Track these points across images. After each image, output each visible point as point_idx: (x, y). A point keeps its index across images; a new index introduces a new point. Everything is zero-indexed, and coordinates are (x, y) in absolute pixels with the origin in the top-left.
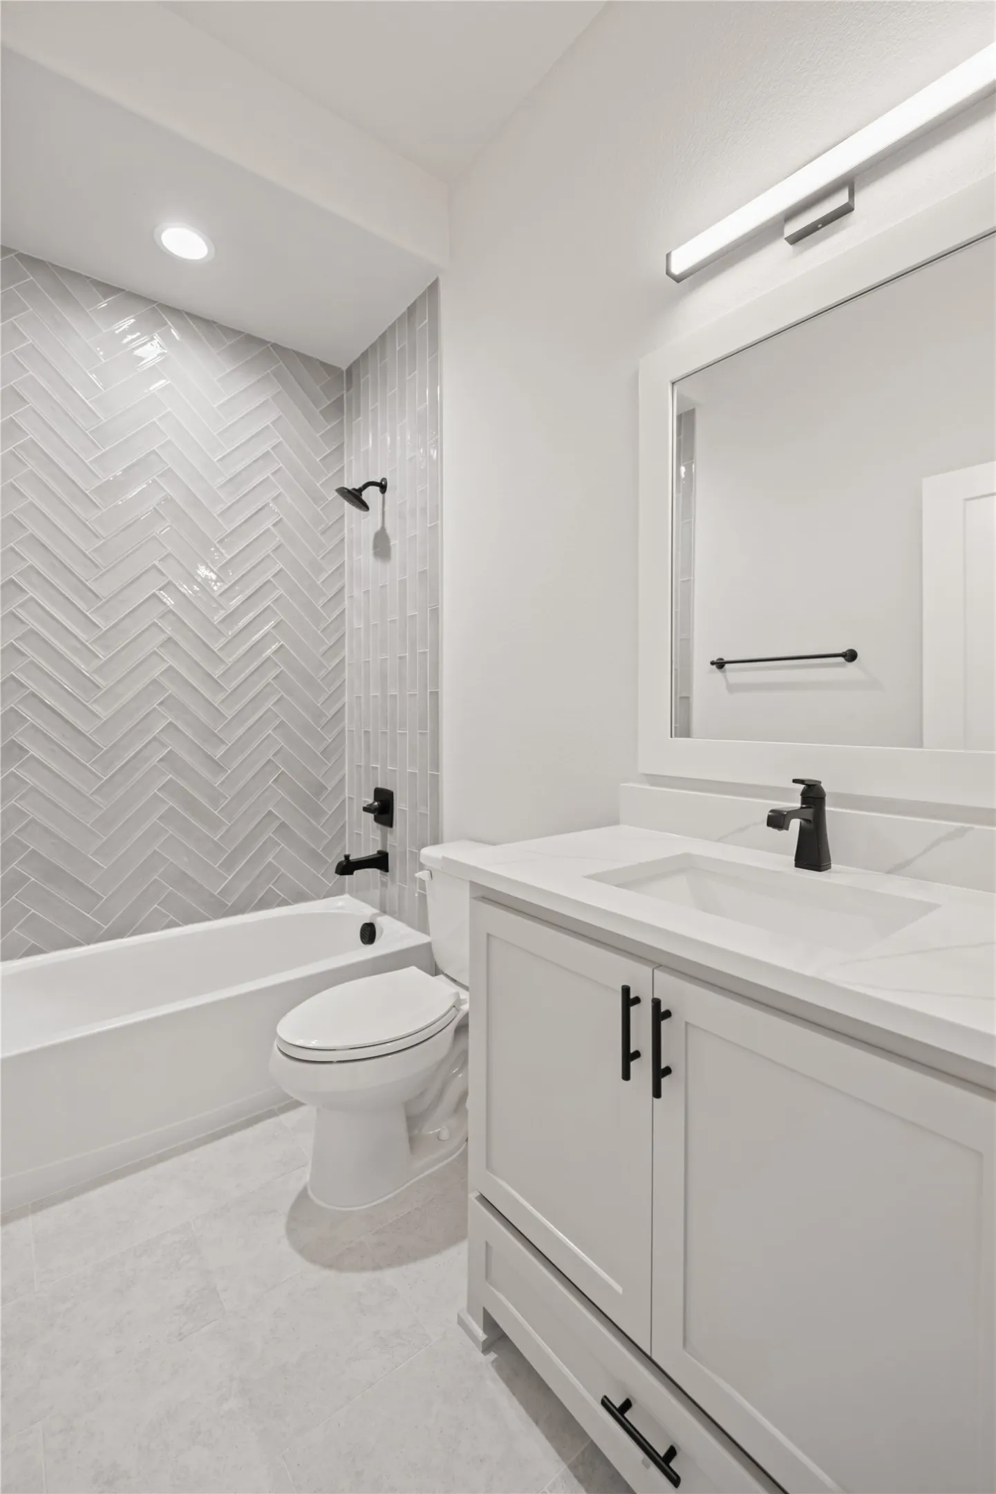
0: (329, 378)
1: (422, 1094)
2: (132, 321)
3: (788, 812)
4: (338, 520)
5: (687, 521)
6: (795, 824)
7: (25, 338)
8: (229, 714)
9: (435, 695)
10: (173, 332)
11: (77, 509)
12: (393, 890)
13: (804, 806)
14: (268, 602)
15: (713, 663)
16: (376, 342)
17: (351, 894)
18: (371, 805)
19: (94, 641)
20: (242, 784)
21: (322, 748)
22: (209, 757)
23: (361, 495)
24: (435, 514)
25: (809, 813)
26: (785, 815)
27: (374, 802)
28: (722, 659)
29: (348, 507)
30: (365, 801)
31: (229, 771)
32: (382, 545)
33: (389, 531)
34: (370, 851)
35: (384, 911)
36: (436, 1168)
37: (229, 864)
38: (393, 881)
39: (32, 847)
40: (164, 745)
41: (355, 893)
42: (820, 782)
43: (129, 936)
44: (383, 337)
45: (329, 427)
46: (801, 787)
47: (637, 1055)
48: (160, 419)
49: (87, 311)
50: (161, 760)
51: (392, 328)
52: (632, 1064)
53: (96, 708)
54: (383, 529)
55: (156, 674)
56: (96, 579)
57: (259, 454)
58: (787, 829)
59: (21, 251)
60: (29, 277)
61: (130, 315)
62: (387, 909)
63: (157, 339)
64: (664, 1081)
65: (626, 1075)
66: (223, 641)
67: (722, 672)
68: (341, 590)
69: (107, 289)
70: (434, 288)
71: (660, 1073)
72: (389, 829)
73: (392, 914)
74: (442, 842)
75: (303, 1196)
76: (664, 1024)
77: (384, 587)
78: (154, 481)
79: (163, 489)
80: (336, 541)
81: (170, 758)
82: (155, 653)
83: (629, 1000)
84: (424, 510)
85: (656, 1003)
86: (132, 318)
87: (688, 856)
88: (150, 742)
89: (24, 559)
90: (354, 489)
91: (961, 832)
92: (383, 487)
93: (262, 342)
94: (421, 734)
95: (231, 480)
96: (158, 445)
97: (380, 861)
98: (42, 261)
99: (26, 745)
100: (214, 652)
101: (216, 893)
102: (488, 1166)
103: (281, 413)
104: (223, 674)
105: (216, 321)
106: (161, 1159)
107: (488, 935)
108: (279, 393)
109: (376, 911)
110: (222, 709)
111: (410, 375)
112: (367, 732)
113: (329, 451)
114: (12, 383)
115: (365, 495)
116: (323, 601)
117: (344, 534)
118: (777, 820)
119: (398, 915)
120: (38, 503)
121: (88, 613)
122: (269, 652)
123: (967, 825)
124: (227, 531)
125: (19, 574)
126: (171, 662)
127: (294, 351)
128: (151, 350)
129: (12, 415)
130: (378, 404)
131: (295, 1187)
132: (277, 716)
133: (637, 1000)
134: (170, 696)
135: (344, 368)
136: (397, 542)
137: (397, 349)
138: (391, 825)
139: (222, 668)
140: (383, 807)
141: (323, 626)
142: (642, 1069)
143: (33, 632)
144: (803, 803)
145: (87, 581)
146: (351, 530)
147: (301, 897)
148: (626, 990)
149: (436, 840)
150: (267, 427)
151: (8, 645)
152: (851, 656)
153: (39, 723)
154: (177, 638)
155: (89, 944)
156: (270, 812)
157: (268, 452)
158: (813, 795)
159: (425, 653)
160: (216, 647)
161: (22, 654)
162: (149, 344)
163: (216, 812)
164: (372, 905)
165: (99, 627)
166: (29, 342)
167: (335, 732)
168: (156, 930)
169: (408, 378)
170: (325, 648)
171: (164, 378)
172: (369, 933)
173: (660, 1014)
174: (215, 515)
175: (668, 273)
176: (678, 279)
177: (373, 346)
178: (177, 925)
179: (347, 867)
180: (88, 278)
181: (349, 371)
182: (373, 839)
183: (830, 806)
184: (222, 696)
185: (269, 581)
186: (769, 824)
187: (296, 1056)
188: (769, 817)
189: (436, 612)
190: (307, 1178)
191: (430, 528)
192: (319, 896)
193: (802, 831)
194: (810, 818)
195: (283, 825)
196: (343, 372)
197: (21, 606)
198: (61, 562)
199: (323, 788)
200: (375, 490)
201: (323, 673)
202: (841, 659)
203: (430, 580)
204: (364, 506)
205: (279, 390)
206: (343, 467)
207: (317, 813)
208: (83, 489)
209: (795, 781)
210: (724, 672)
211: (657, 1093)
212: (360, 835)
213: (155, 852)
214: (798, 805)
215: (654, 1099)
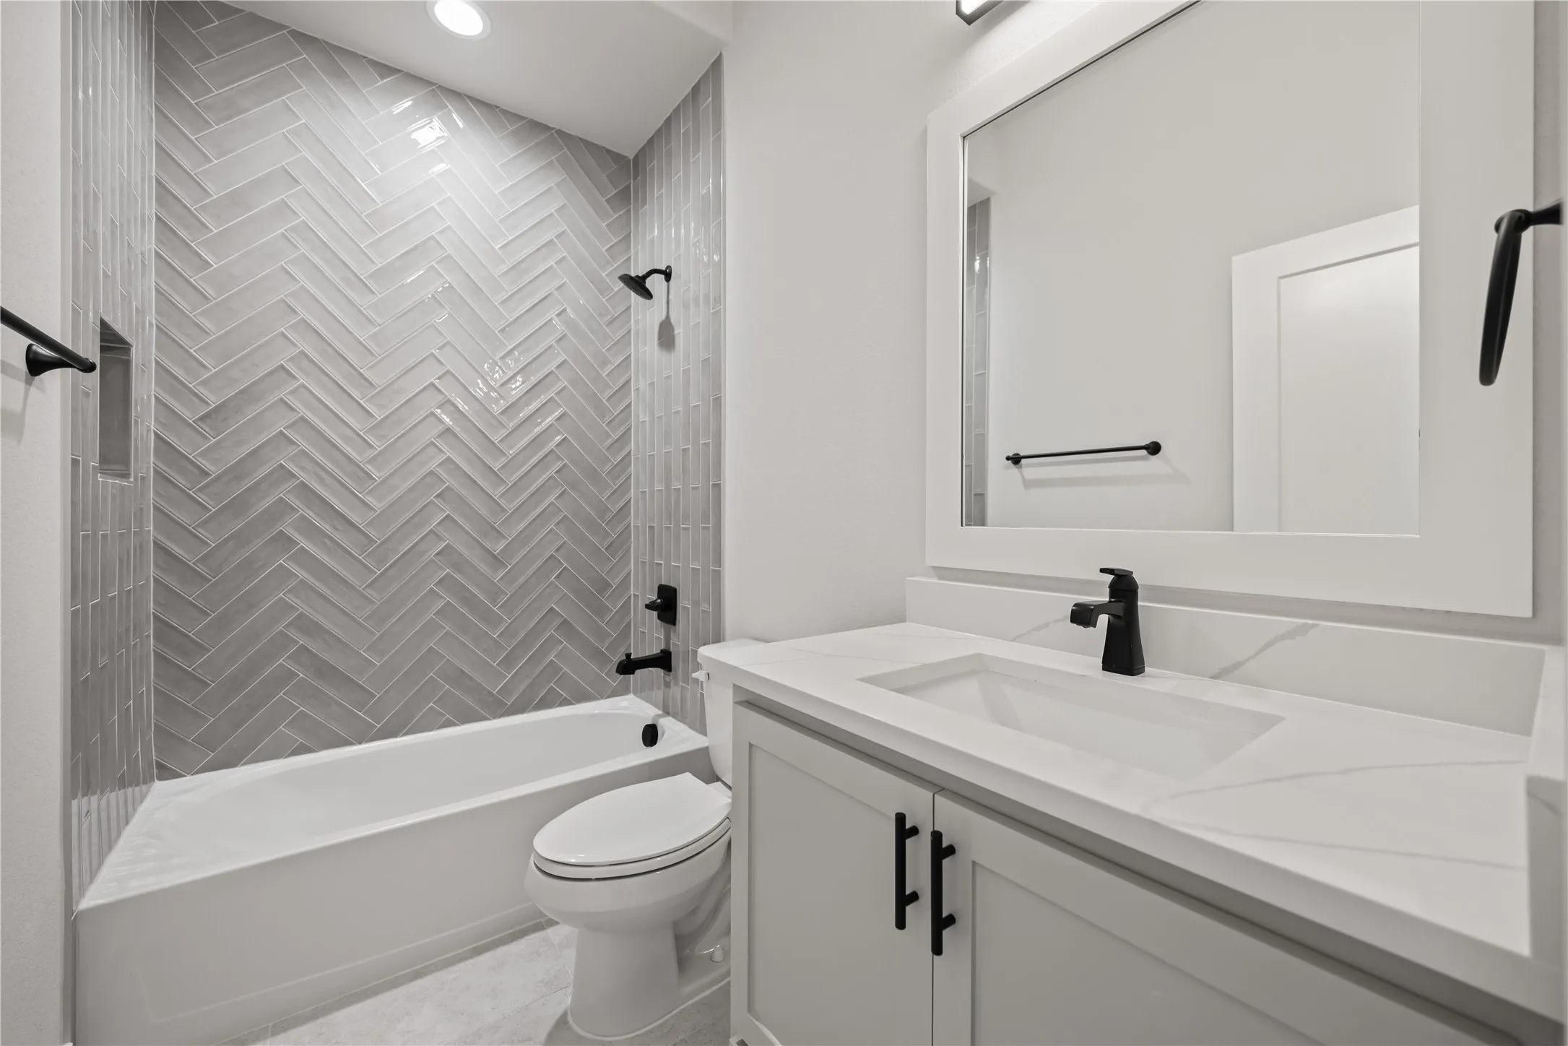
0: (616, 167)
1: (693, 912)
2: (410, 103)
3: (1095, 606)
4: (624, 311)
5: (982, 312)
6: (1103, 620)
7: (298, 117)
8: (510, 507)
9: (717, 487)
10: (455, 116)
11: (352, 294)
12: (675, 691)
13: (1112, 600)
14: (551, 394)
15: (1008, 458)
16: (661, 127)
17: (635, 693)
18: (654, 602)
19: (368, 431)
20: (522, 580)
21: (606, 544)
22: (489, 552)
23: (645, 282)
24: (717, 299)
25: (1119, 608)
26: (1092, 610)
27: (657, 600)
28: (1018, 454)
29: (634, 297)
30: (649, 598)
31: (510, 567)
32: (666, 336)
33: (673, 320)
34: (654, 649)
35: (667, 712)
36: (707, 993)
37: (508, 662)
38: (676, 678)
39: (301, 642)
40: (441, 539)
41: (640, 692)
42: (1132, 573)
43: (404, 735)
44: (668, 121)
45: (615, 217)
46: (1110, 578)
47: (914, 897)
48: (439, 204)
49: (364, 92)
50: (437, 554)
51: (677, 111)
52: (909, 909)
53: (370, 500)
54: (668, 317)
55: (432, 465)
56: (371, 367)
57: (541, 242)
58: (1095, 626)
59: (293, 28)
60: (301, 55)
61: (407, 97)
62: (670, 710)
63: (436, 123)
64: (947, 934)
65: (901, 923)
66: (504, 432)
67: (1017, 468)
68: (628, 382)
69: (385, 69)
70: (717, 65)
71: (941, 922)
72: (673, 627)
73: (675, 716)
74: (724, 641)
75: (562, 1022)
76: (946, 863)
77: (668, 377)
78: (432, 267)
79: (442, 276)
80: (623, 332)
81: (446, 552)
82: (432, 444)
83: (904, 832)
84: (707, 298)
85: (937, 836)
86: (411, 100)
87: (979, 657)
88: (426, 535)
89: (295, 345)
90: (637, 276)
91: (1303, 630)
92: (667, 275)
93: (546, 128)
94: (703, 528)
95: (513, 267)
96: (436, 231)
97: (663, 661)
98: (316, 39)
99: (296, 536)
100: (493, 443)
101: (495, 692)
102: (750, 1008)
103: (566, 201)
104: (504, 467)
105: (499, 105)
106: (417, 975)
107: (751, 745)
108: (563, 180)
109: (661, 712)
110: (502, 502)
111: (693, 157)
112: (651, 528)
113: (615, 241)
114: (284, 163)
115: (649, 283)
116: (609, 393)
117: (630, 326)
118: (1082, 616)
119: (681, 716)
120: (310, 287)
121: (361, 402)
122: (552, 445)
123: (1310, 622)
124: (508, 320)
125: (289, 360)
126: (449, 453)
127: (581, 139)
128: (429, 132)
129: (283, 196)
130: (663, 190)
131: (554, 1012)
132: (560, 510)
133: (914, 831)
134: (448, 488)
135: (631, 157)
136: (681, 331)
137: (682, 131)
138: (674, 624)
139: (503, 460)
140: (666, 605)
141: (608, 419)
142: (920, 915)
143: (303, 419)
144: (1111, 596)
145: (361, 369)
146: (637, 322)
147: (583, 697)
148: (900, 819)
149: (718, 638)
150: (551, 215)
151: (277, 433)
152: (1154, 449)
153: (310, 514)
154: (457, 430)
155: (360, 743)
156: (552, 609)
157: (551, 241)
158: (1123, 587)
159: (707, 444)
160: (496, 439)
161: (292, 443)
162: (428, 126)
163: (495, 609)
164: (656, 705)
165: (373, 416)
166: (302, 122)
167: (619, 529)
168: (431, 730)
169: (692, 160)
170: (609, 441)
171: (443, 161)
172: (651, 735)
173: (941, 851)
174: (496, 304)
175: (958, 12)
176: (969, 20)
177: (659, 131)
178: (454, 724)
179: (628, 666)
180: (365, 57)
181: (636, 157)
182: (657, 638)
183: (1143, 601)
184: (502, 489)
185: (552, 372)
186: (1072, 621)
187: (551, 872)
188: (1073, 612)
189: (718, 401)
190: (569, 1001)
191: (713, 313)
192: (602, 696)
193: (1111, 628)
194: (1121, 614)
195: (565, 622)
196: (630, 160)
197: (292, 393)
198: (334, 348)
199: (608, 585)
200: (659, 278)
201: (608, 467)
202: (1144, 452)
203: (713, 369)
204: (647, 294)
205: (564, 177)
206: (630, 257)
207: (601, 610)
208: (359, 274)
209: (1103, 571)
210: (1021, 467)
211: (937, 949)
212: (644, 633)
213: (431, 649)
214: (1105, 598)
215: (935, 956)
